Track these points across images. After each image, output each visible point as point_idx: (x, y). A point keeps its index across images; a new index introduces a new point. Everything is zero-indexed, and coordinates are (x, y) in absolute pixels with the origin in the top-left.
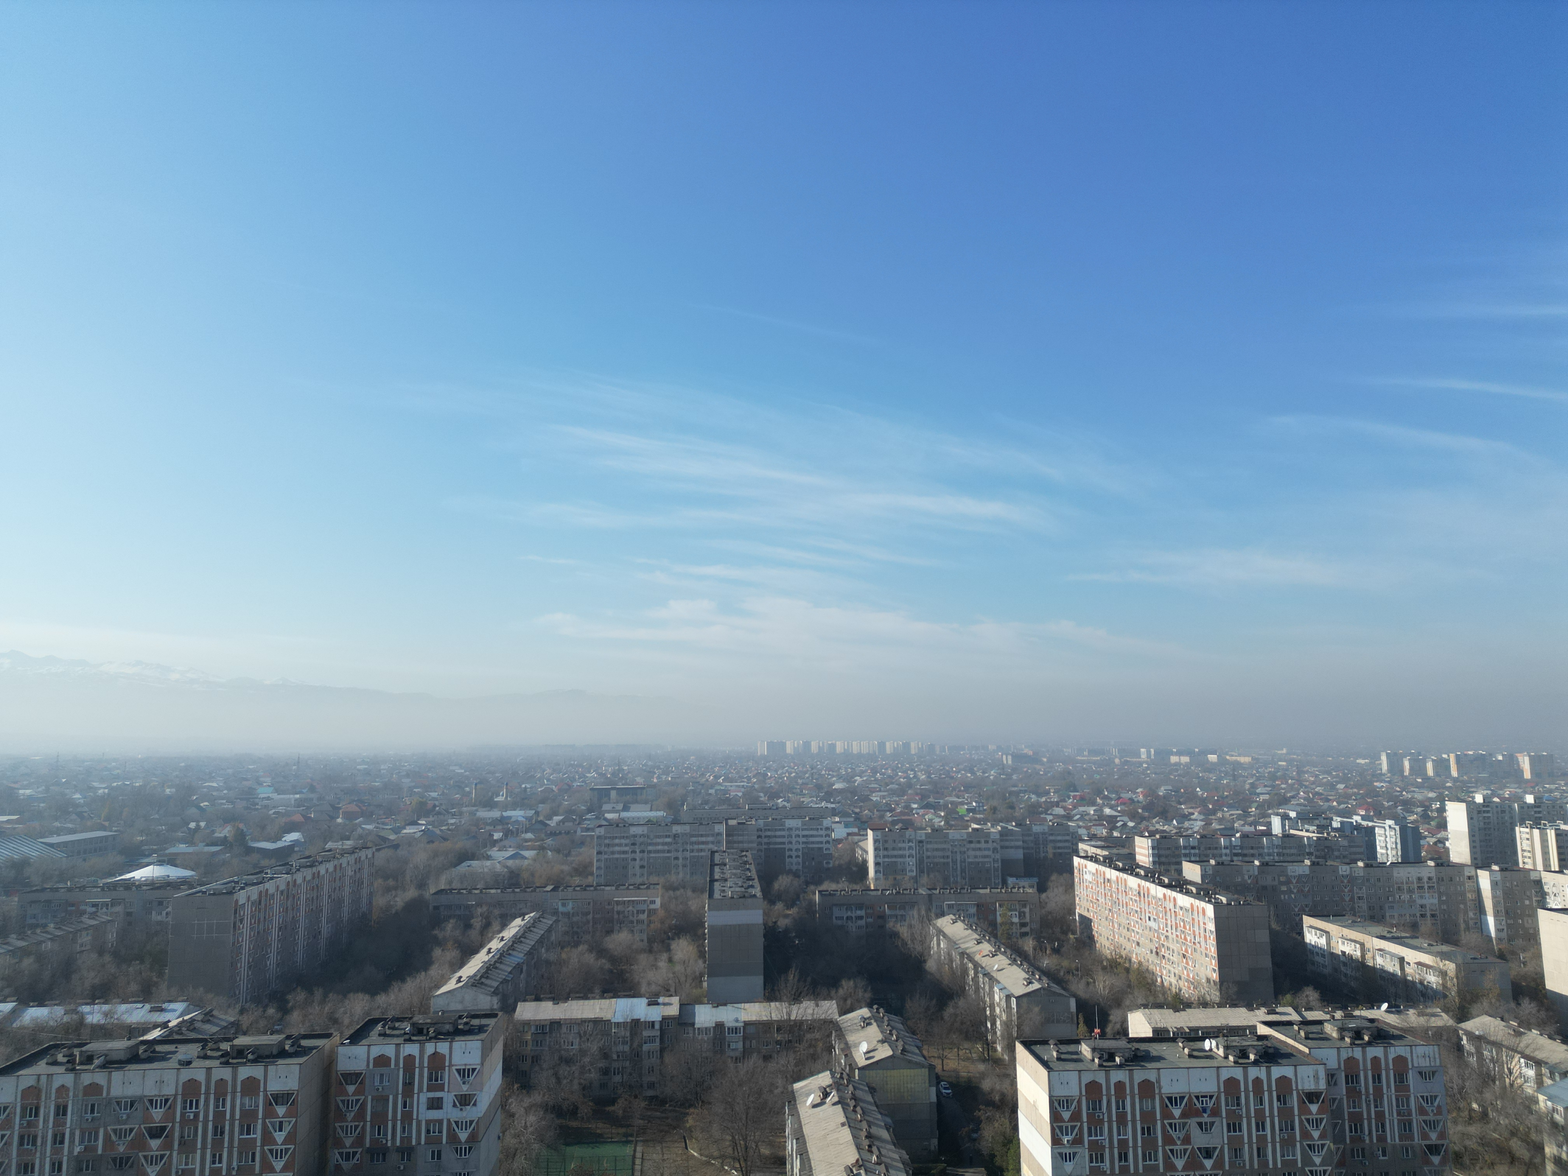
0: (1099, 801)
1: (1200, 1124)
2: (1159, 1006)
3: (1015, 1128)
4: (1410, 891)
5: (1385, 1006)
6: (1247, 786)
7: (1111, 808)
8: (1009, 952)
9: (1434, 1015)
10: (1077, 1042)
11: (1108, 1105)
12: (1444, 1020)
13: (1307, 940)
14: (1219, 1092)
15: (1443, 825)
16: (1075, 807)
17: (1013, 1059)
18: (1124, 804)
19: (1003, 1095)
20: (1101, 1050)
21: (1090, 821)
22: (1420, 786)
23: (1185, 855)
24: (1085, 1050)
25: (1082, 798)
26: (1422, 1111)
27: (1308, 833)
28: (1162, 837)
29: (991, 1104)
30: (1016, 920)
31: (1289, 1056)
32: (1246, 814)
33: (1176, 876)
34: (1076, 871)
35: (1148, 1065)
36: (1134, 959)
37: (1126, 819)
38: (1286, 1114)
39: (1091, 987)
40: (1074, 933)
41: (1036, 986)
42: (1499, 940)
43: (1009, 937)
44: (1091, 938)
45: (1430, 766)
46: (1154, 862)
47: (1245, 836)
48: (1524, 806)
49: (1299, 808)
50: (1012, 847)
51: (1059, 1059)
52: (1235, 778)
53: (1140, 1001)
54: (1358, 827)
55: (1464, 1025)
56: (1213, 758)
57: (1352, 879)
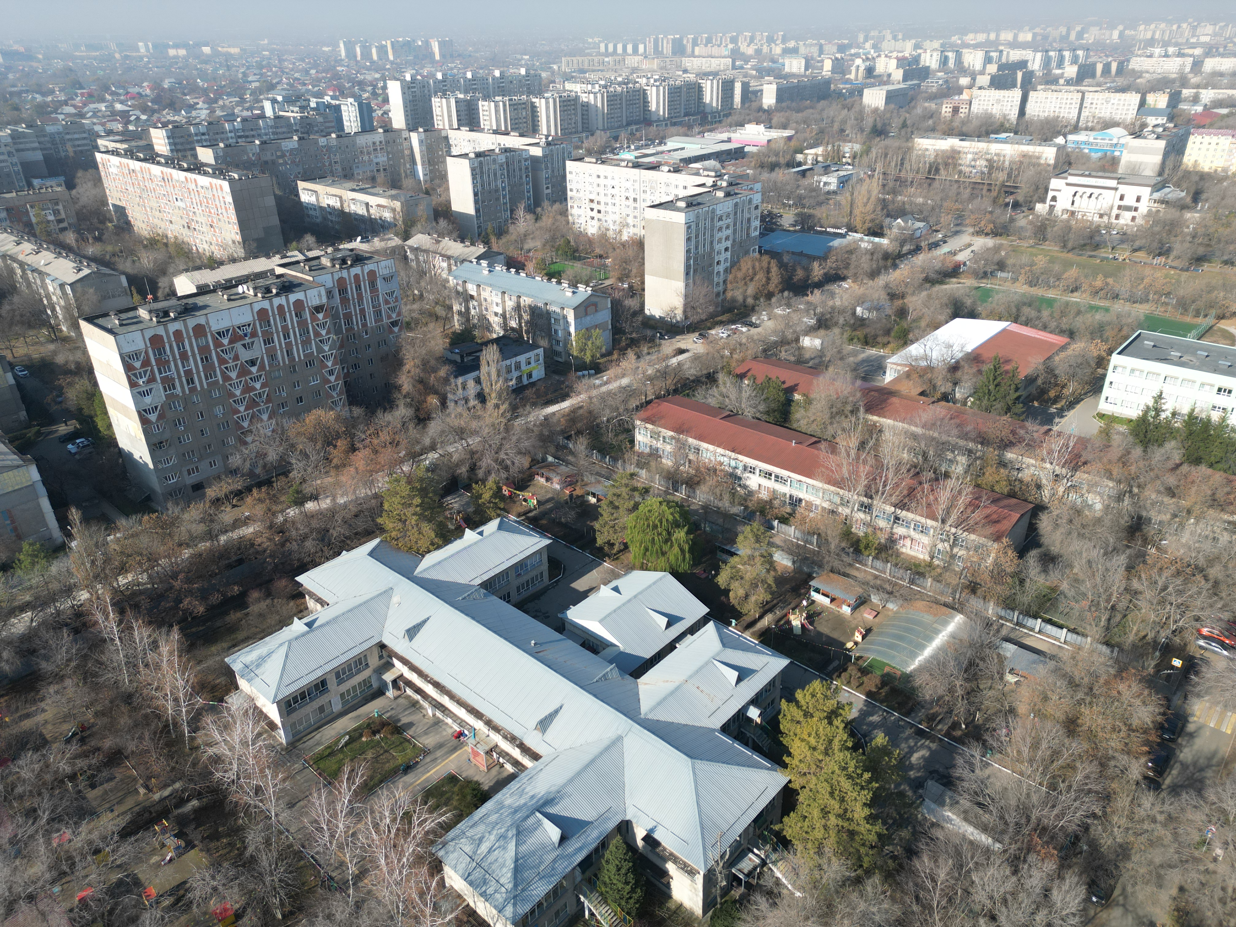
0: (108, 97)
1: (244, 345)
2: (198, 268)
3: (95, 384)
4: (369, 153)
5: (359, 238)
6: (240, 76)
7: (122, 102)
8: (52, 247)
9: (390, 239)
10: (135, 308)
11: (171, 349)
12: (396, 241)
13: (303, 199)
14: (254, 320)
15: (386, 100)
16: (85, 105)
17: (80, 335)
18: (133, 98)
19: (78, 364)
20: (157, 310)
21: (104, 117)
22: (368, 69)
23: (198, 141)
24: (143, 313)
25: (90, 95)
26: (387, 302)
27: (293, 114)
28: (174, 127)
29: (68, 372)
30: (51, 218)
31: (300, 285)
32: (243, 100)
33: (193, 160)
34: (100, 166)
35: (197, 313)
36: (170, 235)
37: (138, 113)
38: (302, 324)
39: (137, 264)
40: (111, 221)
41: (86, 271)
42: (425, 181)
43: (49, 234)
44: (128, 223)
45: (374, 51)
46: (172, 150)
47: (244, 120)
48: (436, 81)
49: (284, 93)
50: (28, 150)
51: (121, 325)
52: (229, 68)
53: (181, 267)
54: (329, 106)
55: (408, 243)
56: (207, 50)
57: (328, 148)
